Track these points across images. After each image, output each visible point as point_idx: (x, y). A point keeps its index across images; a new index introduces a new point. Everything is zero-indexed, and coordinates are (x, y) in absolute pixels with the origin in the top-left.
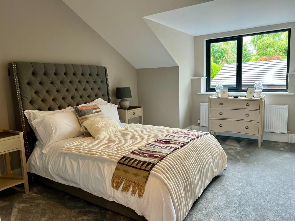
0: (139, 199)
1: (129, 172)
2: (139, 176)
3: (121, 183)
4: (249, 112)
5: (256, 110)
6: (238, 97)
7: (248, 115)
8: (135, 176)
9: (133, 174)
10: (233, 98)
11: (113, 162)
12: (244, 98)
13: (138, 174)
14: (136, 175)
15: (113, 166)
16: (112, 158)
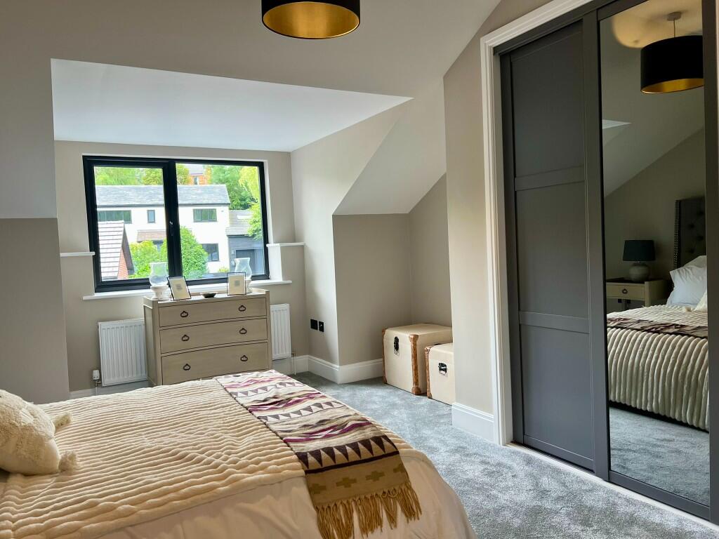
0: (413, 523)
1: (354, 481)
2: (382, 474)
3: (350, 518)
4: (246, 324)
5: (260, 317)
6: (215, 294)
7: (243, 331)
8: (375, 480)
9: (368, 478)
10: (202, 297)
11: (289, 478)
12: (225, 296)
13: (379, 471)
14: (376, 476)
15: (294, 489)
16: (280, 472)
